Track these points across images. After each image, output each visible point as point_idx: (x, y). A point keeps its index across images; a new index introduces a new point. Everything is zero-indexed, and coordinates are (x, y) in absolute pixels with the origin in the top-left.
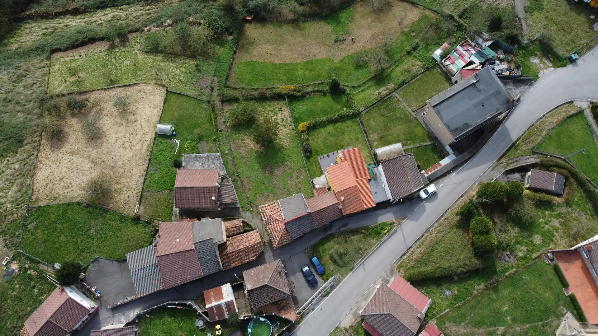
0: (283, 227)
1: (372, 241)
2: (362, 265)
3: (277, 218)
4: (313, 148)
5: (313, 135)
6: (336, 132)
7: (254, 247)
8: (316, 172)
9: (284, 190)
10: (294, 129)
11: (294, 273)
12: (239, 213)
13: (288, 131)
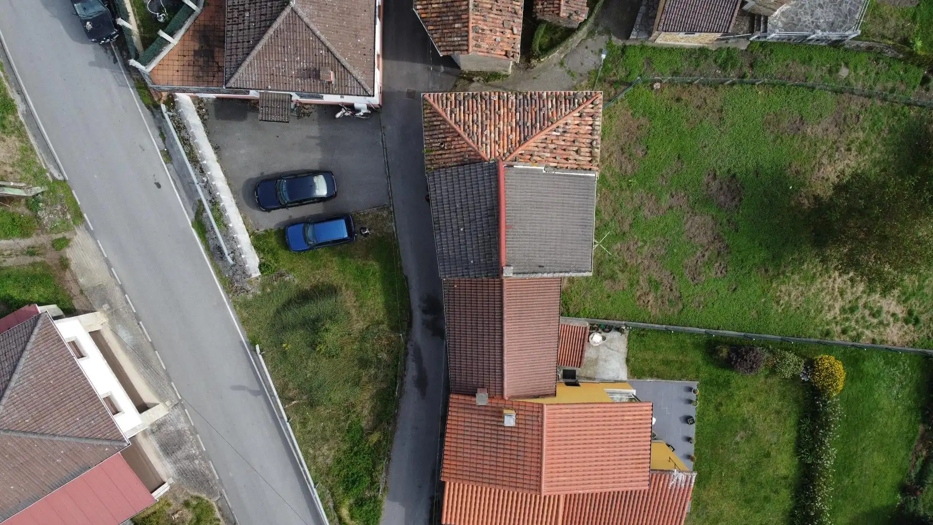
0: (487, 152)
1: (327, 454)
2: (257, 388)
3: (531, 144)
4: (737, 378)
5: (783, 396)
6: (762, 478)
7: (458, 18)
8: (648, 355)
9: (629, 220)
10: (828, 340)
11: (325, 144)
12: (608, 31)
13: (830, 316)
